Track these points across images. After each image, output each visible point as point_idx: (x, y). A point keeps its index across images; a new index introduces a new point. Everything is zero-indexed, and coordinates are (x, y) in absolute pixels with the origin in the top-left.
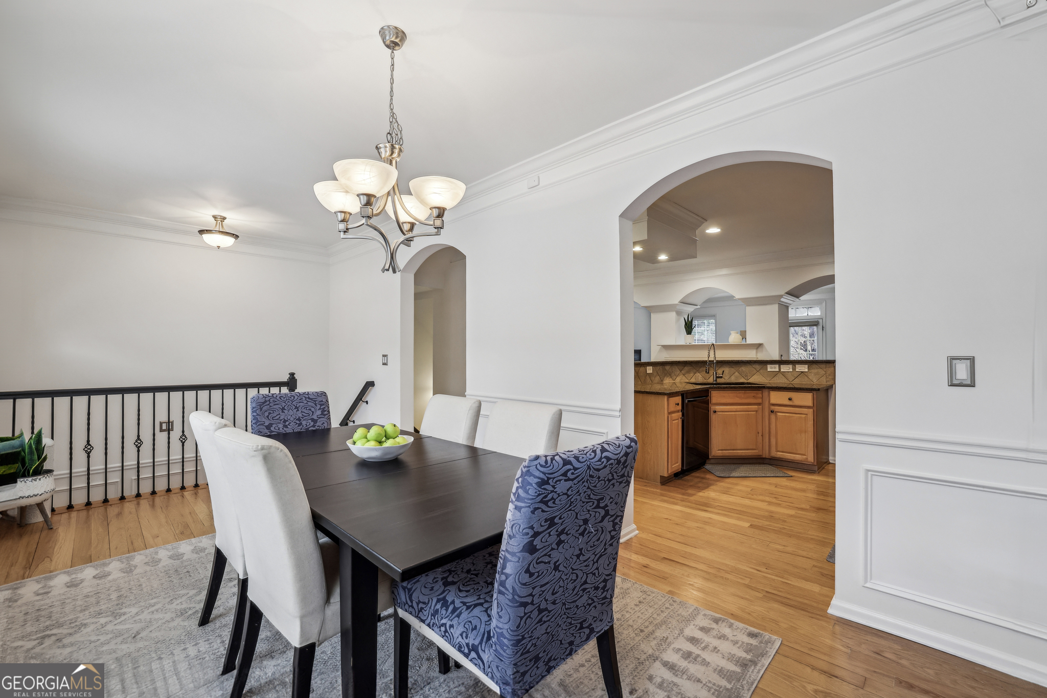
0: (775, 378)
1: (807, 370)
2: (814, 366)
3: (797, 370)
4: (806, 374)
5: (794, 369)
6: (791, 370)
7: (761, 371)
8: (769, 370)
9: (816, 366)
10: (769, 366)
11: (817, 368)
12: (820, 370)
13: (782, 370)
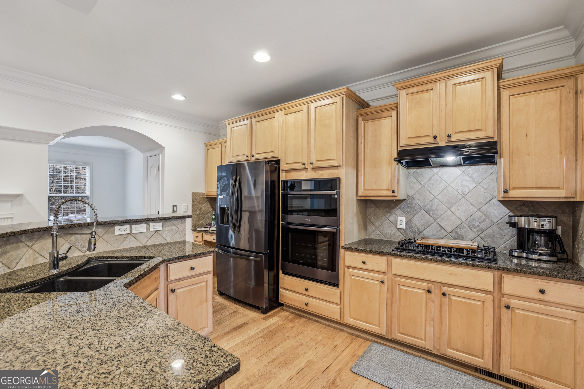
0: (125, 243)
1: (161, 228)
2: (168, 223)
3: (151, 229)
4: (160, 232)
5: (148, 229)
6: (145, 230)
7: (106, 236)
8: (117, 233)
9: (171, 223)
10: (117, 228)
11: (171, 225)
12: (174, 227)
13: (134, 232)
